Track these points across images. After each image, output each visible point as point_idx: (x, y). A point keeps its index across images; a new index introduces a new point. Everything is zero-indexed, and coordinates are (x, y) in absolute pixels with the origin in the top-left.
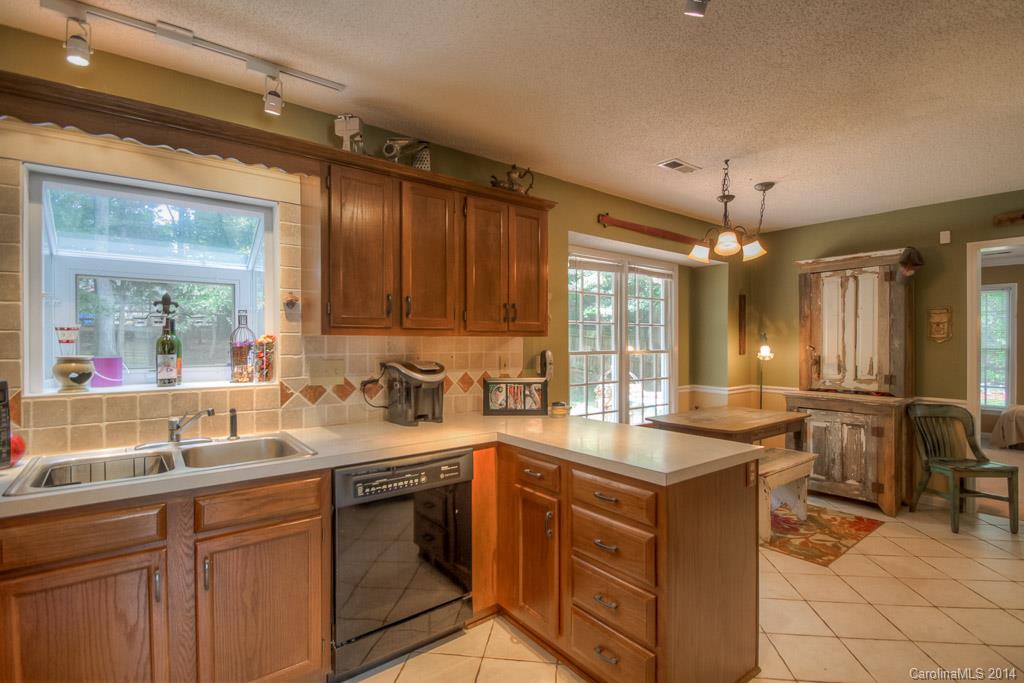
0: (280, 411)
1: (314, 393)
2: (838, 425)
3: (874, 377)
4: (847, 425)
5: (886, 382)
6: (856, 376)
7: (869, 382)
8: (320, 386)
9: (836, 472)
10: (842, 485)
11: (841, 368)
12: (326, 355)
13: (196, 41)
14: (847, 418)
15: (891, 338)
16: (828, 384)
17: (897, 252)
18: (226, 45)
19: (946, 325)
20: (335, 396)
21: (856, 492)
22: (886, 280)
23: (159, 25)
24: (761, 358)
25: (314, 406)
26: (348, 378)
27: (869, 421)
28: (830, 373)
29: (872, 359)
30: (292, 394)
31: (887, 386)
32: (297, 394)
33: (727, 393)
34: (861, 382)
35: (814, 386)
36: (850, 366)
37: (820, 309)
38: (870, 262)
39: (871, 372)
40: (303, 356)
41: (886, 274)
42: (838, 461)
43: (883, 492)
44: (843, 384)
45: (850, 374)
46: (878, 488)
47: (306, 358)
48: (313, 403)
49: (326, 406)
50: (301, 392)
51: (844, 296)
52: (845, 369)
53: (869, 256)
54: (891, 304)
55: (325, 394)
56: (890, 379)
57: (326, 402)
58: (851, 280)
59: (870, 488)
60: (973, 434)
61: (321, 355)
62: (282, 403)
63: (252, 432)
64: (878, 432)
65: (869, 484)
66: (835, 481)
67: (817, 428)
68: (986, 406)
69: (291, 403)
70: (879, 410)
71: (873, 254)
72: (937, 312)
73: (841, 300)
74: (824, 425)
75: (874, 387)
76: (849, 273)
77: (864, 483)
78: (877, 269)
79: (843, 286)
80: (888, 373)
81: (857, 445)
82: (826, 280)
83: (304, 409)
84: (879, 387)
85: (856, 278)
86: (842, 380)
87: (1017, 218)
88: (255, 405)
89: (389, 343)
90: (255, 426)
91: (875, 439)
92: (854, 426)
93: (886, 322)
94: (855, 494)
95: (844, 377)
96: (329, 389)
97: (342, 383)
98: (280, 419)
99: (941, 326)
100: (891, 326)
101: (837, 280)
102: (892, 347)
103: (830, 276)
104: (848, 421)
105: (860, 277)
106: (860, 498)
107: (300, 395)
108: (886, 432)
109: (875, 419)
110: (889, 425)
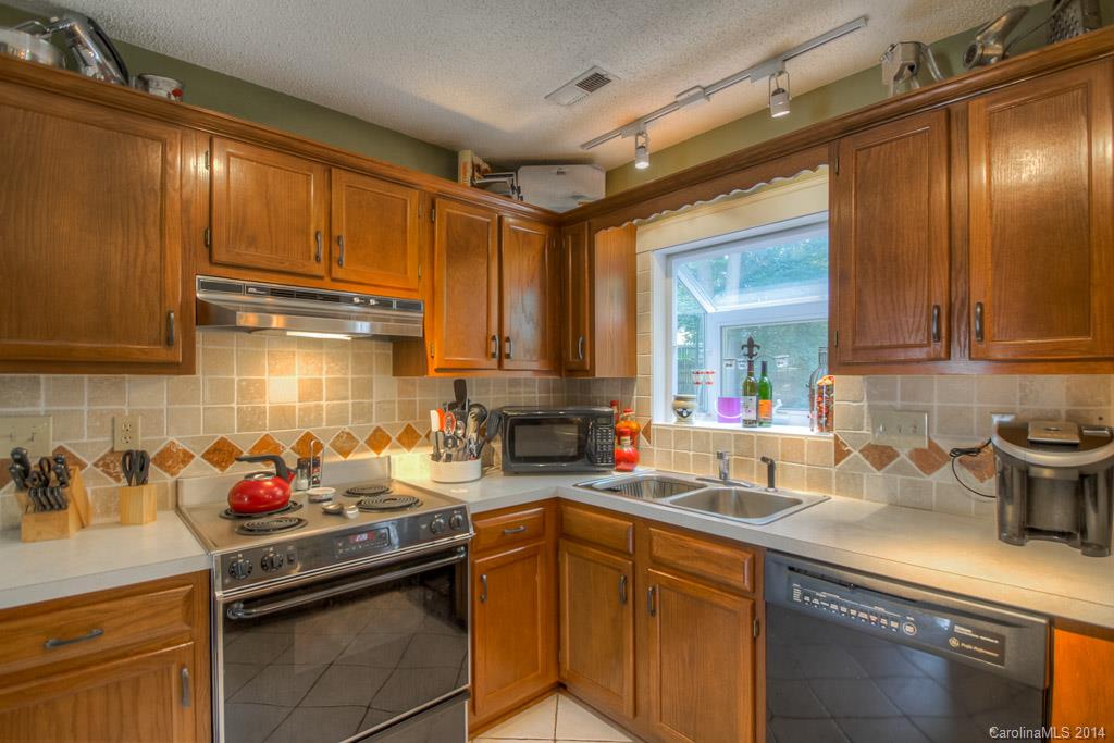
0: (834, 470)
1: (881, 456)
8: (890, 448)
12: (898, 404)
13: (706, 92)
18: (720, 79)
20: (913, 465)
23: (678, 99)
25: (880, 474)
26: (936, 441)
30: (849, 452)
32: (856, 453)
40: (865, 403)
47: (869, 406)
48: (879, 469)
49: (899, 477)
50: (861, 451)
55: (898, 459)
57: (897, 470)
61: (893, 403)
62: (837, 461)
63: (803, 489)
69: (848, 463)
83: (865, 475)
88: (806, 458)
89: (1023, 388)
90: (806, 483)
96: (904, 454)
97: (926, 446)
98: (834, 481)
107: (860, 456)
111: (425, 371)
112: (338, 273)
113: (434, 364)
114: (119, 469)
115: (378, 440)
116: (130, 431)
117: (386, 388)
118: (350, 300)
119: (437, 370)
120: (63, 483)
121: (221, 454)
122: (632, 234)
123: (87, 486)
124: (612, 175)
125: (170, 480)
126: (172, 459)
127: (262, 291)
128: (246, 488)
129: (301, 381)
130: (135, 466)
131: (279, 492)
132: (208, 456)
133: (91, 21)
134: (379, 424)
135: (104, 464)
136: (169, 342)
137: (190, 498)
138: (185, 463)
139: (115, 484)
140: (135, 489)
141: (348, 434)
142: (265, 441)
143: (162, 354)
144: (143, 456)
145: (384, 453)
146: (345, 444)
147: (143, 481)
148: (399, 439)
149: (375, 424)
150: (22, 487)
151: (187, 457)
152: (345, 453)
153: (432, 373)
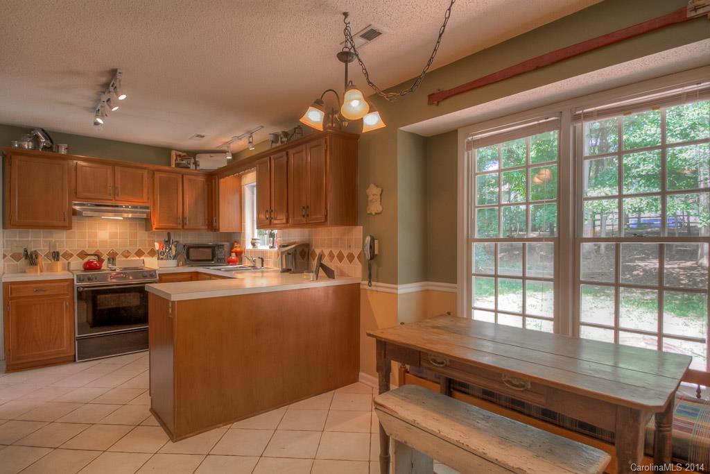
111: (152, 229)
112: (117, 198)
113: (154, 227)
114: (51, 257)
115: (139, 253)
116: (55, 246)
117: (142, 235)
118: (122, 207)
119: (156, 229)
120: (37, 258)
121: (83, 254)
122: (240, 178)
123: (43, 261)
124: (234, 155)
125: (67, 262)
126: (67, 256)
127: (92, 205)
128: (89, 263)
129: (110, 233)
130: (56, 256)
131: (98, 265)
132: (78, 255)
133: (43, 130)
134: (140, 248)
135: (47, 256)
136: (64, 220)
137: (72, 267)
138: (71, 257)
139: (50, 262)
140: (56, 262)
141: (128, 251)
142: (98, 251)
143: (62, 224)
144: (58, 253)
145: (142, 258)
146: (126, 254)
147: (58, 260)
148: (148, 253)
149: (138, 248)
150: (26, 258)
151: (72, 255)
152: (127, 257)
153: (154, 230)
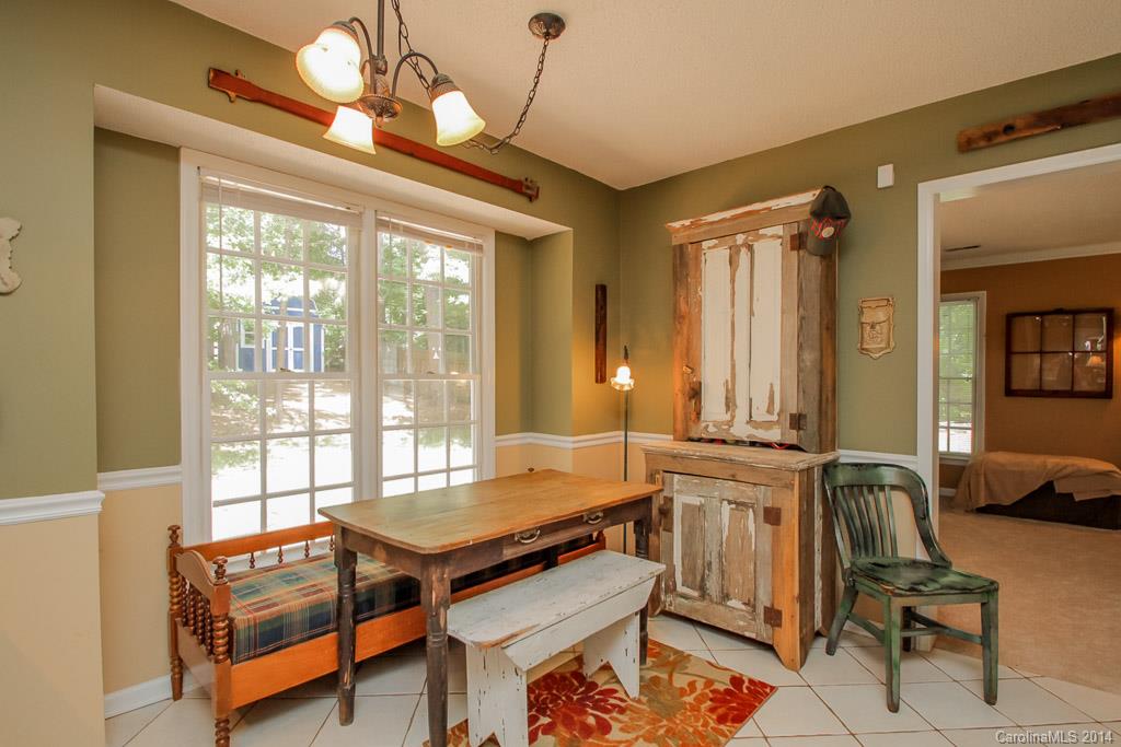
2: (716, 502)
3: (775, 418)
4: (730, 502)
5: (792, 427)
6: (751, 417)
7: (768, 425)
9: (713, 586)
10: (721, 607)
11: (730, 403)
14: (730, 490)
15: (800, 347)
16: (711, 429)
17: (808, 197)
19: (885, 325)
21: (742, 623)
22: (792, 249)
24: (617, 388)
27: (761, 497)
28: (713, 409)
29: (771, 385)
31: (794, 432)
33: (571, 446)
34: (757, 425)
35: (694, 435)
36: (741, 402)
37: (699, 303)
38: (770, 217)
39: (770, 411)
41: (793, 237)
42: (715, 566)
43: (780, 625)
44: (732, 430)
45: (741, 414)
46: (773, 617)
51: (733, 281)
52: (735, 405)
53: (769, 209)
54: (800, 291)
56: (797, 421)
58: (744, 251)
59: (762, 616)
60: (926, 516)
64: (772, 516)
65: (761, 610)
66: (711, 601)
67: (686, 506)
68: (948, 453)
70: (775, 477)
71: (773, 204)
72: (873, 305)
73: (729, 286)
74: (696, 501)
75: (774, 435)
76: (740, 239)
77: (754, 607)
78: (779, 230)
79: (733, 262)
80: (794, 411)
81: (743, 539)
82: (709, 254)
84: (782, 435)
85: (750, 248)
86: (730, 423)
87: (996, 134)
91: (768, 527)
92: (740, 505)
93: (794, 321)
94: (739, 625)
95: (733, 417)
99: (878, 327)
100: (801, 328)
101: (724, 253)
102: (802, 365)
103: (714, 247)
104: (730, 495)
105: (756, 246)
106: (747, 634)
108: (785, 517)
109: (769, 493)
110: (790, 504)
